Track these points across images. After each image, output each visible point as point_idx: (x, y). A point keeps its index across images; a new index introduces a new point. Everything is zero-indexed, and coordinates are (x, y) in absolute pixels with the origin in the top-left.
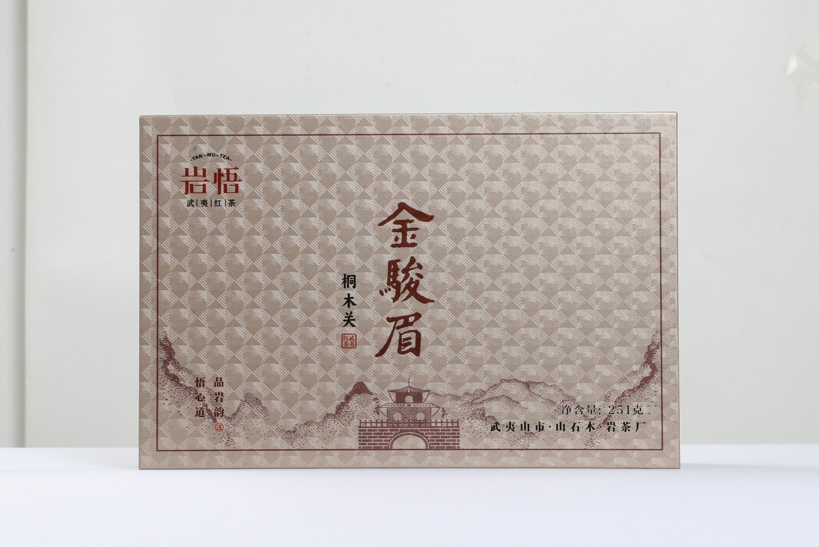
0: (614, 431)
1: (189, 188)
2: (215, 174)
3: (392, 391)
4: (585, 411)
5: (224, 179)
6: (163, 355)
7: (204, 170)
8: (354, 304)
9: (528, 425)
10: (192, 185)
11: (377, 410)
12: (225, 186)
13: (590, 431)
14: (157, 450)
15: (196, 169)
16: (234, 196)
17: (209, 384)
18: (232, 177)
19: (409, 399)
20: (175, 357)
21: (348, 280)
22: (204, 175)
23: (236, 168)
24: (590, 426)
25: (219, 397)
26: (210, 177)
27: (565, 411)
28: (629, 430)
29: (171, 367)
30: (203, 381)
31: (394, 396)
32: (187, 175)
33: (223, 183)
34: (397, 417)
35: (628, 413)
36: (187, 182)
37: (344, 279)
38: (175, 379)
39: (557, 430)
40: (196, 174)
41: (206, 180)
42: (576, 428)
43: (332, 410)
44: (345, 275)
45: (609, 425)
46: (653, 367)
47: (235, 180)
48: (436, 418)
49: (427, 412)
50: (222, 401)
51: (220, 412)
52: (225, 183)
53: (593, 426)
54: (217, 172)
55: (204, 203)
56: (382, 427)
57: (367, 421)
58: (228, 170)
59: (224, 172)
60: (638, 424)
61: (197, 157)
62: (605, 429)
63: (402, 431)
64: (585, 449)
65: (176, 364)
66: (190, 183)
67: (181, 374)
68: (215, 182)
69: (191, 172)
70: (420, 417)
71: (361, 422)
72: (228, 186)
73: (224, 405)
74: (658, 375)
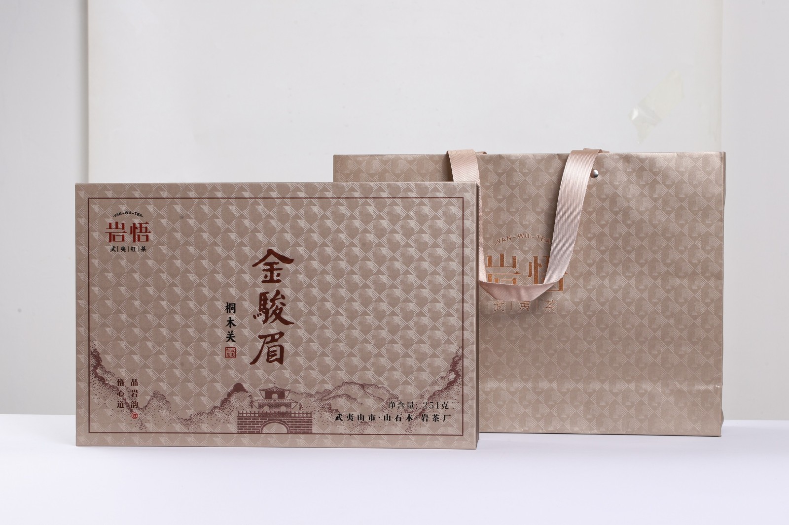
0: (427, 421)
1: (112, 238)
2: (131, 227)
3: (262, 390)
4: (405, 406)
5: (138, 231)
6: (93, 362)
7: (123, 225)
8: (234, 325)
9: (363, 416)
10: (114, 236)
11: (251, 404)
12: (139, 236)
13: (409, 421)
14: (89, 432)
15: (117, 223)
16: (146, 244)
17: (127, 383)
18: (144, 230)
19: (275, 396)
20: (102, 364)
21: (230, 307)
22: (123, 228)
23: (147, 223)
24: (409, 417)
25: (134, 393)
26: (127, 229)
27: (391, 406)
28: (438, 421)
29: (99, 371)
30: (123, 382)
31: (263, 393)
32: (110, 228)
33: (137, 234)
34: (266, 409)
35: (438, 408)
36: (110, 233)
37: (227, 306)
38: (102, 379)
39: (385, 420)
40: (117, 228)
41: (124, 232)
42: (398, 419)
43: (218, 404)
44: (227, 303)
45: (423, 416)
46: (457, 373)
47: (146, 232)
48: (295, 410)
49: (288, 406)
50: (136, 396)
51: (135, 405)
52: (139, 234)
53: (412, 417)
54: (132, 225)
55: (123, 249)
56: (255, 417)
57: (244, 412)
58: (141, 224)
59: (138, 225)
60: (445, 416)
61: (117, 215)
62: (420, 420)
63: (269, 420)
64: (406, 435)
65: (103, 368)
66: (112, 234)
67: (106, 376)
68: (131, 233)
69: (114, 226)
70: (283, 409)
71: (239, 413)
72: (141, 236)
73: (138, 399)
74: (460, 380)
